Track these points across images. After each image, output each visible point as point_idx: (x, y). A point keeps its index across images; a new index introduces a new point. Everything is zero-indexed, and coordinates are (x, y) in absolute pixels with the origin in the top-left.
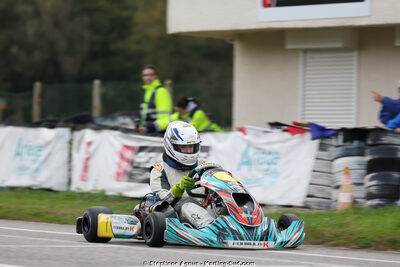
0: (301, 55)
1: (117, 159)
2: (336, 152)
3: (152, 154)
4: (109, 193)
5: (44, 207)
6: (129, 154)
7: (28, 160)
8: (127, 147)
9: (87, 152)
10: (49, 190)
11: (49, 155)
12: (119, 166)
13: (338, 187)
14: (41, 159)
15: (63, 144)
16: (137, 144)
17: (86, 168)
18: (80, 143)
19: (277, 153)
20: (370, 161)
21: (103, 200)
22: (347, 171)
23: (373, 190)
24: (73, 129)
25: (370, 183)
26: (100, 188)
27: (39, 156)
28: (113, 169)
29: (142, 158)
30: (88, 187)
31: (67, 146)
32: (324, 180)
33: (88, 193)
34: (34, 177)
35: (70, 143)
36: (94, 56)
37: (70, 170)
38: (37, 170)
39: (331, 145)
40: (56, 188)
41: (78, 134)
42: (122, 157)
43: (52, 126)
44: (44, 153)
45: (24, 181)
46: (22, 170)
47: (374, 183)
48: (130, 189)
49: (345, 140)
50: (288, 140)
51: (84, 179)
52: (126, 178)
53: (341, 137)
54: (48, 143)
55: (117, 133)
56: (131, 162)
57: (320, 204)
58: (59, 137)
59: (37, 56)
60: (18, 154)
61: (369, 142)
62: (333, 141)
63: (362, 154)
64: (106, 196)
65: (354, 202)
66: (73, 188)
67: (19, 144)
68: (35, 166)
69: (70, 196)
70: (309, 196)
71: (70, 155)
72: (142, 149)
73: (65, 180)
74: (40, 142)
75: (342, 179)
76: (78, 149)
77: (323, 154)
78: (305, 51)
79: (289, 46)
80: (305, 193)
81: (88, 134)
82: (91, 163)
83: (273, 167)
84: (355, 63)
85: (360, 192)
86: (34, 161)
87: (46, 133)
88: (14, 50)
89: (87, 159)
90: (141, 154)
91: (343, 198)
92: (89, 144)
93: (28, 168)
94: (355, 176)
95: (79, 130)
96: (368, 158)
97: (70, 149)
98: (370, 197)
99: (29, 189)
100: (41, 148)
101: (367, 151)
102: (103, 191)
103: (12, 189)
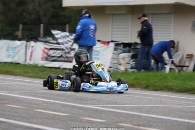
0: (111, 16)
1: (42, 52)
2: (120, 51)
3: (55, 51)
4: (39, 65)
5: (10, 69)
6: (46, 51)
7: (11, 52)
8: (46, 48)
9: (32, 50)
10: (18, 64)
11: (19, 50)
12: (43, 55)
13: (120, 64)
14: (16, 52)
15: (24, 47)
16: (49, 47)
17: (31, 56)
18: (29, 46)
19: (99, 51)
20: (132, 55)
21: (36, 68)
22: (123, 58)
23: (133, 65)
24: (27, 41)
25: (132, 63)
26: (36, 63)
27: (15, 51)
28: (41, 56)
29: (51, 52)
30: (31, 63)
31: (25, 47)
32: (115, 62)
33: (31, 65)
34: (13, 59)
35: (26, 46)
36: (53, 17)
37: (26, 56)
38: (14, 56)
39: (118, 49)
40: (21, 63)
41: (29, 43)
42: (44, 52)
43: (19, 40)
44: (17, 50)
45: (10, 60)
46: (9, 56)
47: (134, 63)
48: (46, 64)
49: (123, 47)
50: (103, 47)
51: (30, 60)
52: (45, 59)
53: (122, 46)
54: (18, 46)
55: (42, 43)
56: (47, 54)
57: (114, 70)
58: (22, 44)
59: (33, 16)
60: (8, 50)
61: (132, 48)
62: (119, 47)
63: (129, 52)
64: (38, 66)
65: (126, 70)
66: (27, 63)
67: (8, 46)
68: (13, 55)
69: (25, 66)
70: (110, 67)
71: (26, 51)
72: (51, 49)
73: (24, 60)
74: (15, 46)
75: (122, 61)
76: (29, 49)
77: (115, 52)
78: (112, 14)
79: (107, 12)
80: (108, 67)
81: (32, 43)
82: (33, 54)
83: (97, 57)
84: (130, 19)
85: (129, 66)
86: (13, 53)
87: (18, 43)
88: (25, 14)
89: (32, 52)
90: (51, 51)
91: (122, 68)
92: (32, 47)
93: (11, 55)
94: (127, 60)
95: (29, 41)
96: (132, 54)
97: (26, 49)
98: (132, 68)
99: (11, 63)
100: (15, 48)
101: (132, 51)
102: (37, 64)
103: (5, 63)
